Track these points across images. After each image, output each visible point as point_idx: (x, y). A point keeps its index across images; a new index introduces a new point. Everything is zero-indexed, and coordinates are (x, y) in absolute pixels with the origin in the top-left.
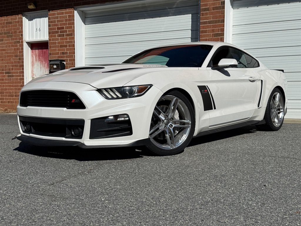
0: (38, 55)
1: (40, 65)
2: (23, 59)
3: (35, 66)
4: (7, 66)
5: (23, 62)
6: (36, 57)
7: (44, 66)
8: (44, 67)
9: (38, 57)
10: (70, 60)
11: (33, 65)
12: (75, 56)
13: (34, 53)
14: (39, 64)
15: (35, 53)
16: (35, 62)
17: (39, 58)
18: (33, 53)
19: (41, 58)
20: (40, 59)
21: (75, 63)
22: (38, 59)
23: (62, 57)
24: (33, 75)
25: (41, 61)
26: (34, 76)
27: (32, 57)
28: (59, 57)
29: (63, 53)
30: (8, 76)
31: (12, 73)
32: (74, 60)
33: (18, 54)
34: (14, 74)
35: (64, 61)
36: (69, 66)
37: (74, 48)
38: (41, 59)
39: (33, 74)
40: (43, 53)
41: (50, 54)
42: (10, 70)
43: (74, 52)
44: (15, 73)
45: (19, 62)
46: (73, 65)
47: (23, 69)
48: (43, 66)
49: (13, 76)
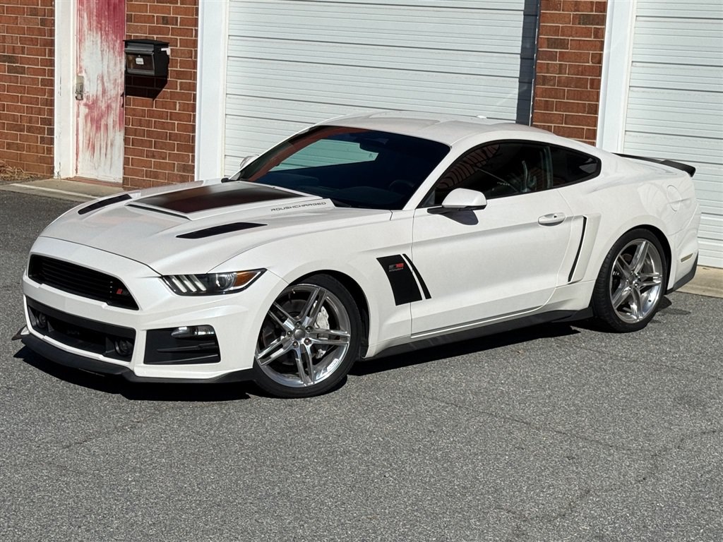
0: (95, 13)
1: (101, 42)
2: (53, 24)
3: (87, 44)
4: (8, 40)
5: (52, 33)
6: (89, 18)
7: (111, 46)
8: (112, 51)
9: (95, 18)
10: (184, 43)
11: (80, 41)
12: (196, 31)
13: (85, 6)
14: (99, 41)
15: (89, 7)
16: (86, 33)
17: (99, 22)
18: (82, 5)
19: (103, 21)
20: (101, 24)
21: (196, 51)
22: (95, 23)
23: (160, 31)
24: (81, 72)
25: (105, 31)
26: (83, 74)
27: (81, 16)
28: (152, 31)
29: (165, 20)
30: (10, 70)
31: (22, 60)
32: (195, 43)
33: (40, 7)
34: (26, 66)
35: (166, 45)
36: (179, 59)
37: (197, 9)
38: (103, 25)
39: (81, 68)
40: (112, 8)
41: (130, 18)
42: (16, 51)
43: (197, 20)
44: (29, 61)
45: (41, 32)
46: (191, 57)
47: (52, 53)
48: (109, 47)
49: (23, 71)
